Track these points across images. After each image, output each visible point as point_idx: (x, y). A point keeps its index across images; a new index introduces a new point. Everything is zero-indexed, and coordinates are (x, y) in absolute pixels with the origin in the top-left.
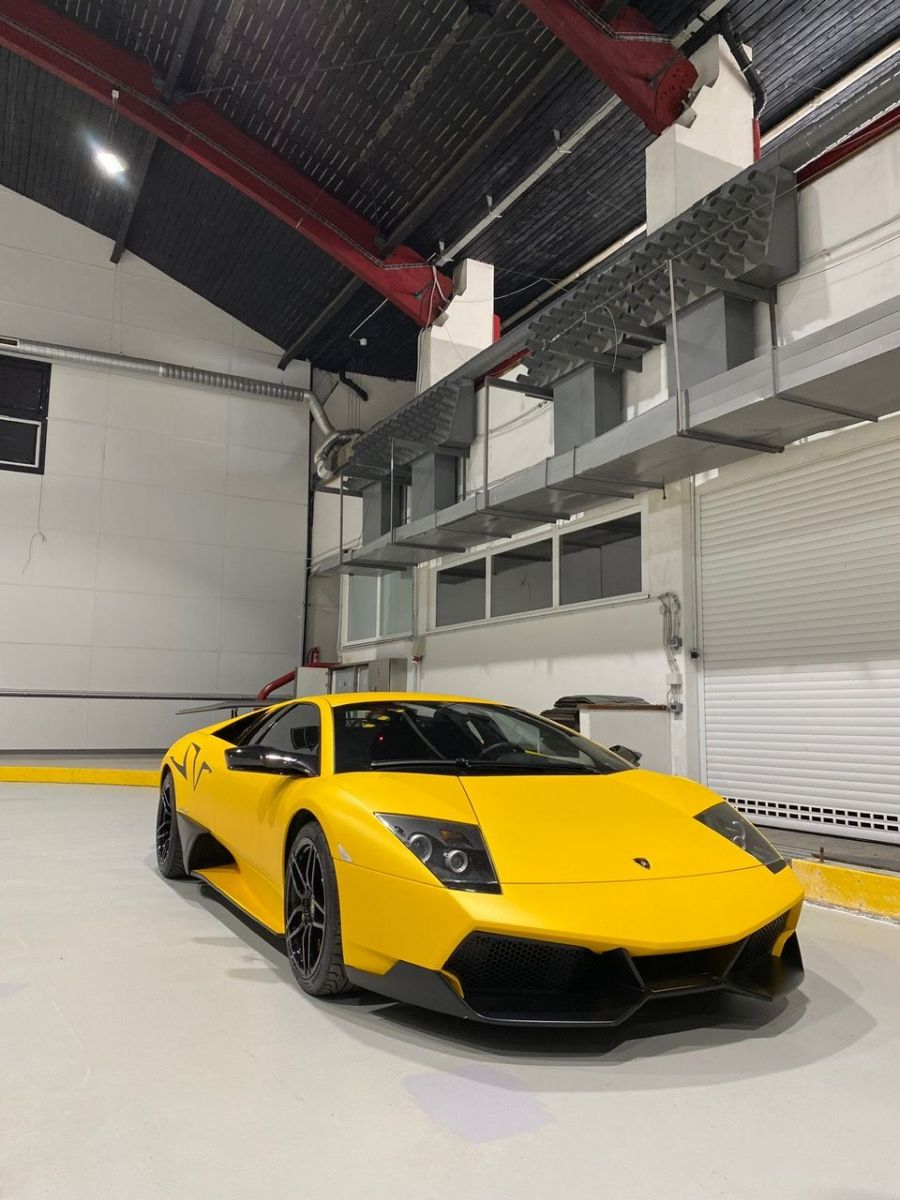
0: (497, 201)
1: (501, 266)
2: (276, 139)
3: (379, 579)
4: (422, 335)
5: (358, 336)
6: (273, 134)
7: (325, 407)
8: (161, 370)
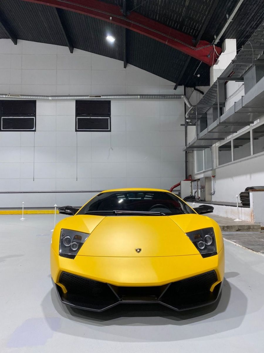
0: (229, 16)
1: (239, 38)
2: (157, 17)
3: (203, 151)
4: (211, 69)
5: (197, 74)
6: (156, 16)
7: (189, 100)
8: (139, 97)
